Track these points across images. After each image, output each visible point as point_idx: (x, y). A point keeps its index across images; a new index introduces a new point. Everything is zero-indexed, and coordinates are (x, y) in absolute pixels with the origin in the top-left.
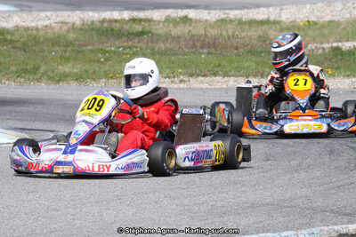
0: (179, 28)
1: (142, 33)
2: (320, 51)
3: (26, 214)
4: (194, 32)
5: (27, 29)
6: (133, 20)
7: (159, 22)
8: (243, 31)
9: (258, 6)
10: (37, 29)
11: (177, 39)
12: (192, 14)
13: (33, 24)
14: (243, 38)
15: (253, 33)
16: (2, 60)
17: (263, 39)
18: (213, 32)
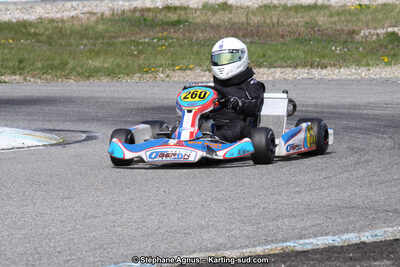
0: (218, 16)
1: (177, 23)
3: (62, 222)
4: (236, 20)
5: (52, 21)
6: (168, 8)
7: (196, 10)
8: (289, 18)
10: (63, 21)
11: (217, 27)
13: (58, 16)
14: (290, 25)
15: (299, 20)
16: (26, 56)
17: (311, 26)
18: (255, 19)
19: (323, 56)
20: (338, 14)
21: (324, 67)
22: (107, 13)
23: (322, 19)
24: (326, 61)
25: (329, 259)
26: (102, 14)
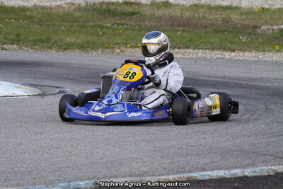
0: (161, 10)
1: (132, 14)
4: (172, 14)
5: (43, 8)
6: (126, 3)
7: (146, 5)
8: (211, 14)
10: (51, 8)
11: (159, 19)
13: (48, 4)
14: (211, 20)
15: (219, 16)
16: (22, 31)
17: (226, 21)
18: (188, 14)
19: (232, 43)
20: (247, 14)
21: (233, 50)
22: (83, 4)
23: (235, 17)
24: (234, 47)
25: (220, 187)
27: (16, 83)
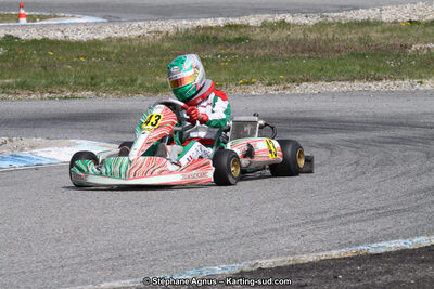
0: (276, 33)
1: (240, 40)
2: (426, 51)
3: (143, 228)
4: (293, 36)
5: (120, 40)
6: (229, 27)
7: (255, 27)
8: (344, 34)
9: (356, 8)
10: (130, 40)
11: (276, 44)
12: (289, 19)
13: (126, 35)
14: (344, 41)
15: (353, 36)
16: (98, 73)
17: (364, 41)
18: (313, 36)
19: (377, 70)
20: (390, 30)
21: (380, 79)
22: (172, 32)
23: (375, 35)
24: (380, 74)
25: (402, 262)
26: (167, 33)
27: (100, 141)
